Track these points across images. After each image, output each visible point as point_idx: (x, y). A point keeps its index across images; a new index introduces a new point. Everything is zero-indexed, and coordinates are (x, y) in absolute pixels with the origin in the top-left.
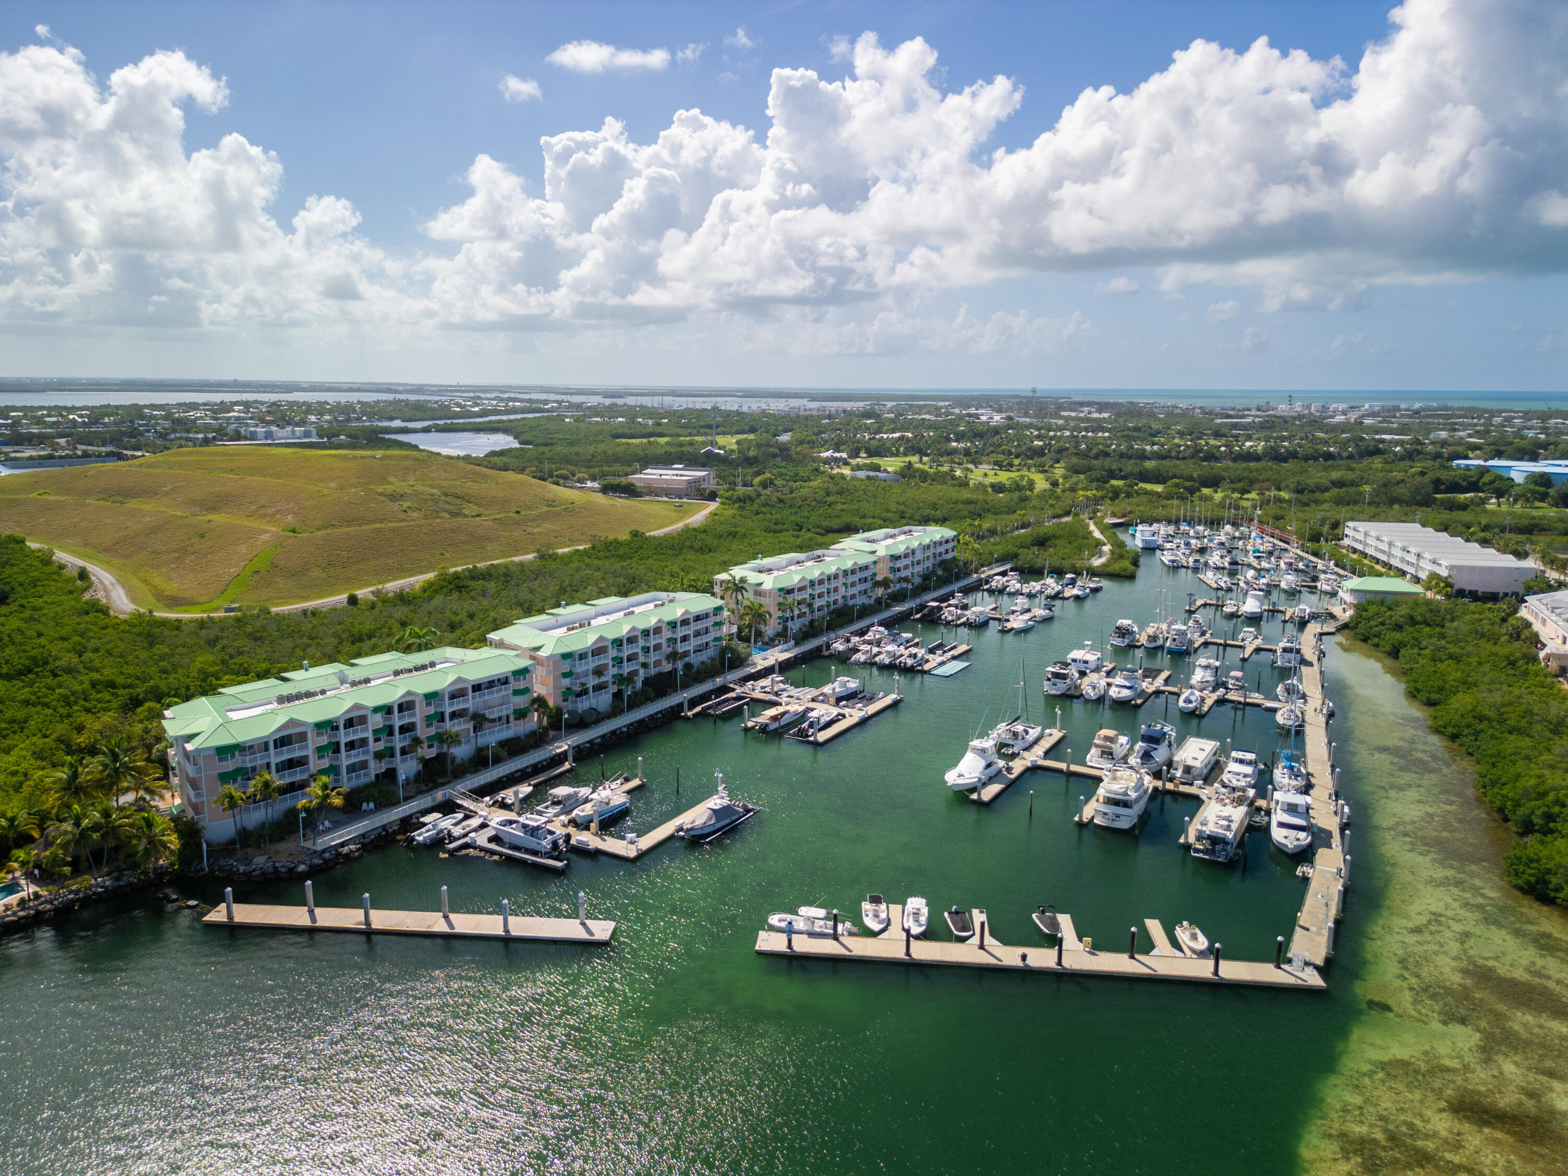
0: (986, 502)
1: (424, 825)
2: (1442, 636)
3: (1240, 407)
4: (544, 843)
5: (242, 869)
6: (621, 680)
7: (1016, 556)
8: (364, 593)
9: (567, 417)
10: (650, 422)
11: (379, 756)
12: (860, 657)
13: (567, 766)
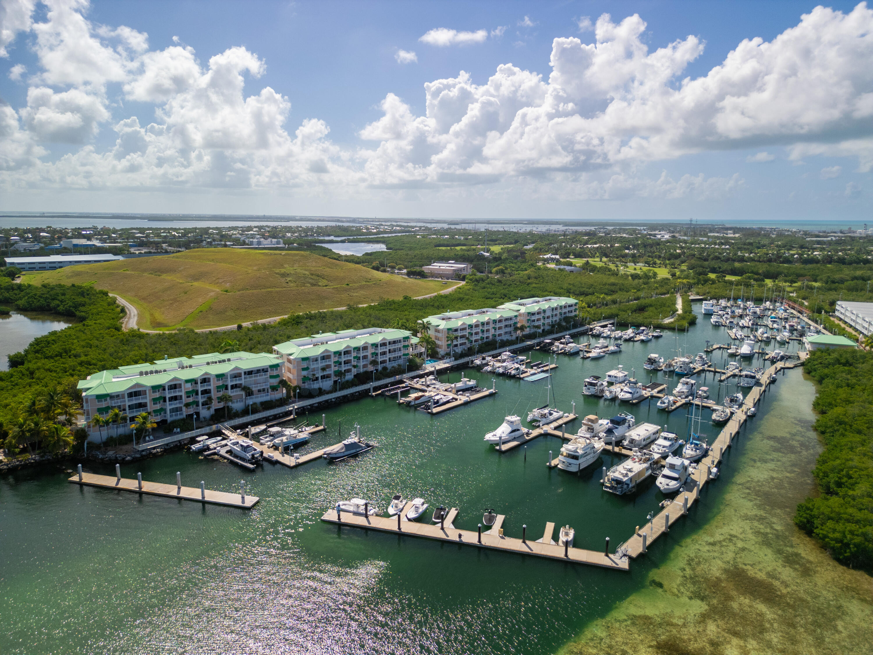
0: (623, 285)
1: (200, 442)
2: (850, 372)
3: (829, 231)
4: (248, 455)
5: (101, 456)
6: (339, 374)
7: (617, 315)
8: (246, 324)
9: (418, 235)
10: (462, 238)
11: (187, 405)
12: (489, 368)
13: (292, 417)
